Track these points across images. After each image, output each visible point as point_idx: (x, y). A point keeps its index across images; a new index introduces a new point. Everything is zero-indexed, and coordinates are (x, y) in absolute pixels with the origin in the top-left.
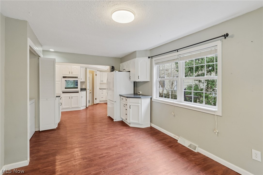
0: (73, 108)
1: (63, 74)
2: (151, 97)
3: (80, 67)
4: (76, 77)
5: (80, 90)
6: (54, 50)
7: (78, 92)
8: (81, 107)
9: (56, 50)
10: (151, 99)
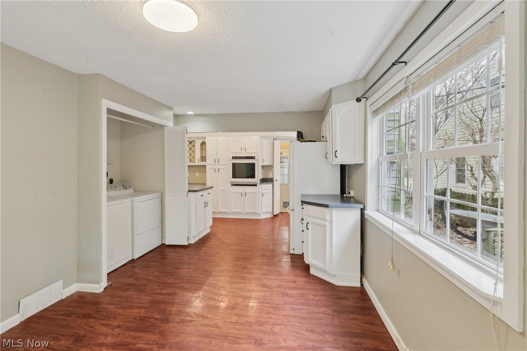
0: (247, 213)
1: (231, 153)
2: (362, 206)
3: (258, 137)
4: (252, 158)
5: (259, 182)
6: (194, 112)
7: (256, 185)
8: (260, 213)
9: (196, 113)
10: (362, 210)
